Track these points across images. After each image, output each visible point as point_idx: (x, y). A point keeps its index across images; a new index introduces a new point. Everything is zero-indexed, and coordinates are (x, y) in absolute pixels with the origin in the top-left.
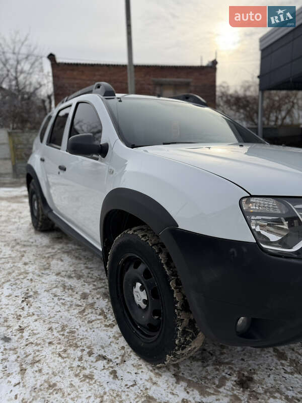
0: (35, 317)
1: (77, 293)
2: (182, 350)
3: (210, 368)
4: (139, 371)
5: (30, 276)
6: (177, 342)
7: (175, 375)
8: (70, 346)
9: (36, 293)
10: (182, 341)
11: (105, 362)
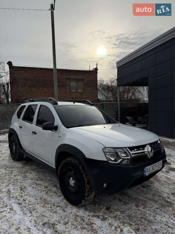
0: (28, 196)
1: (42, 186)
2: (88, 198)
3: (97, 206)
4: (73, 209)
5: (19, 181)
6: (86, 195)
7: (85, 209)
8: (46, 204)
9: (25, 187)
10: (88, 194)
11: (60, 207)
